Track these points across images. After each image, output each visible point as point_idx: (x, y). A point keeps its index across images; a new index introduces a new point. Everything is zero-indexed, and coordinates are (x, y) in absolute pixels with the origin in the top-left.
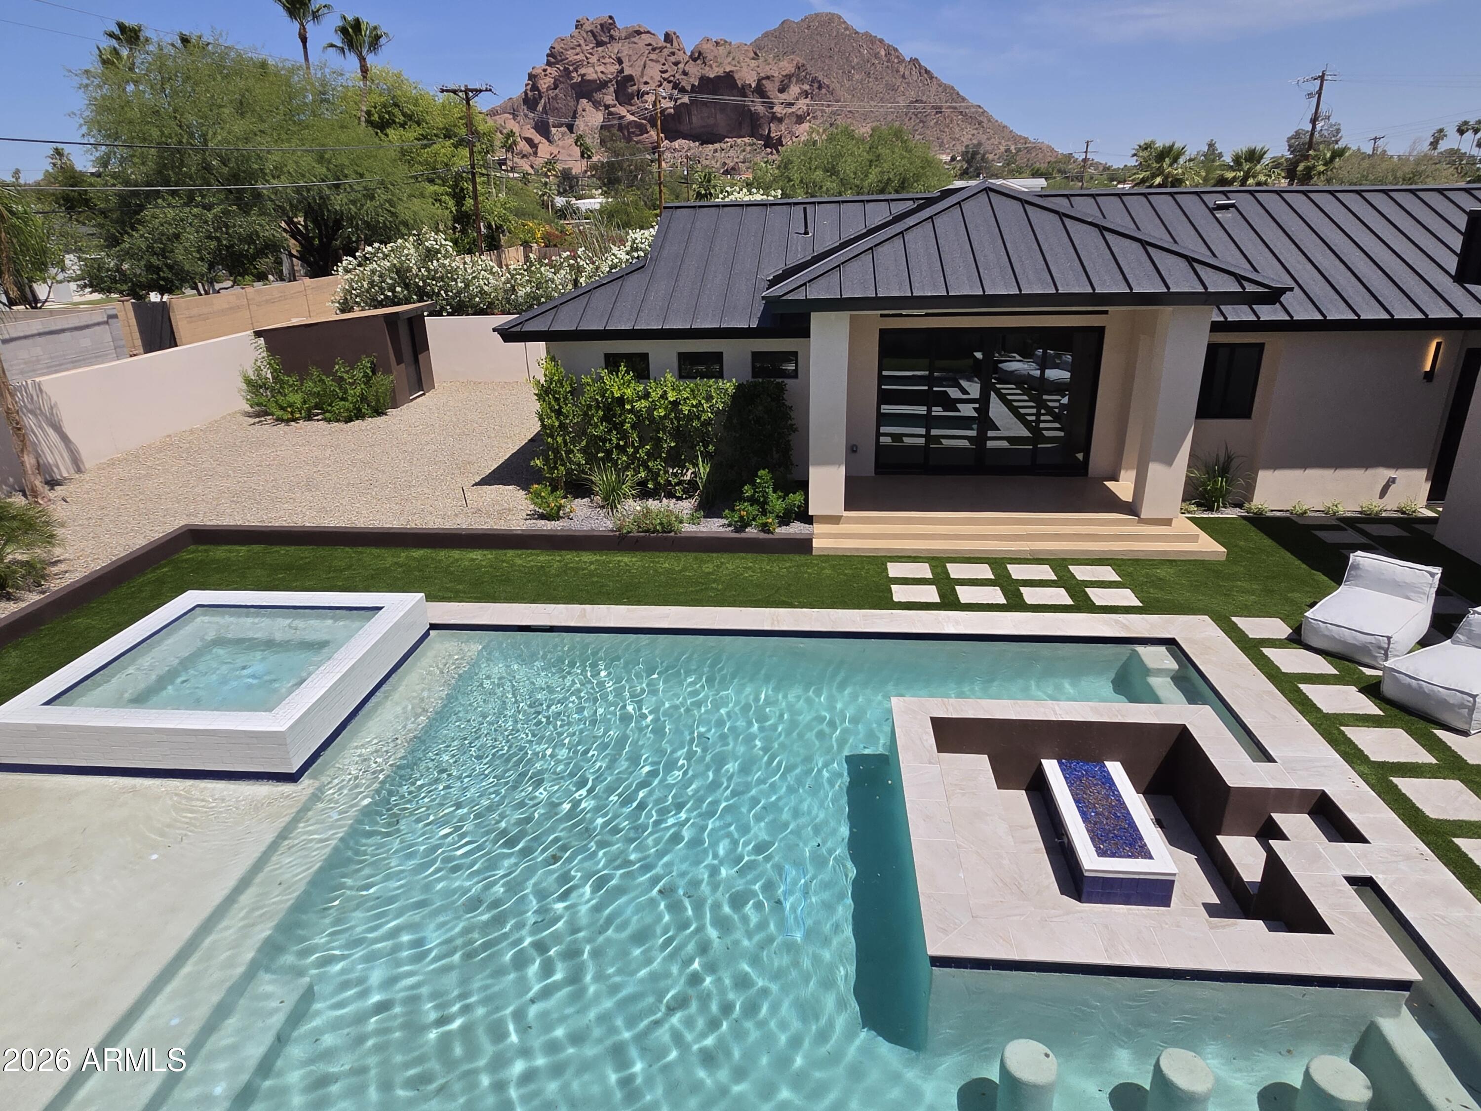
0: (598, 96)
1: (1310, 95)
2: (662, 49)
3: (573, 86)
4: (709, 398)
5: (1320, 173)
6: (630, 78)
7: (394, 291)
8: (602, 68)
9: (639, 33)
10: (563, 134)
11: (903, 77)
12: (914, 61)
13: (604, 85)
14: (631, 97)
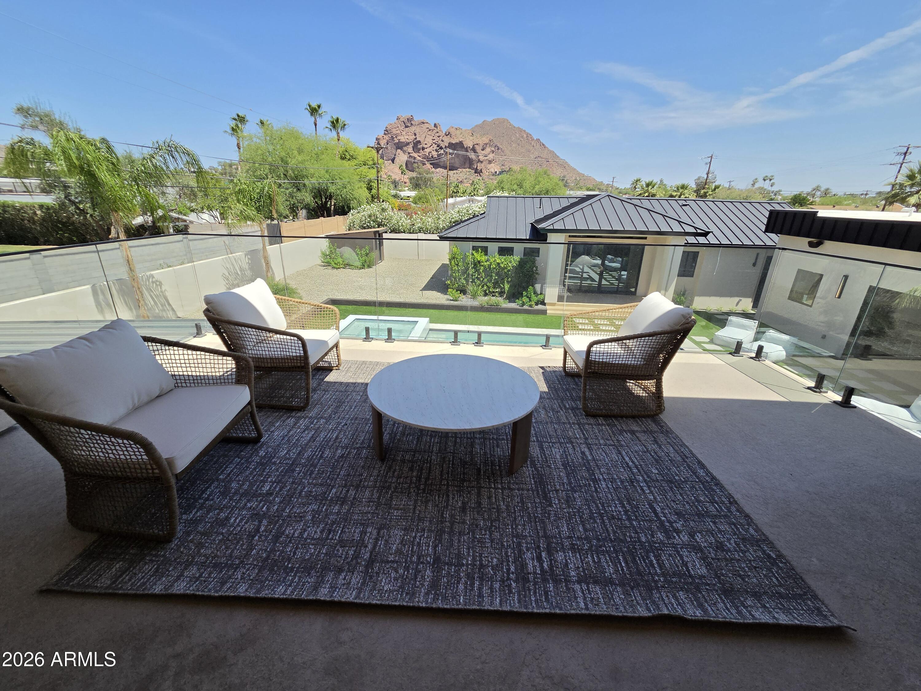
0: (405, 148)
1: (706, 164)
2: (433, 130)
3: (395, 144)
5: (710, 195)
6: (419, 142)
7: (370, 223)
8: (407, 137)
9: (423, 123)
11: (533, 146)
12: (538, 140)
13: (408, 144)
14: (419, 150)
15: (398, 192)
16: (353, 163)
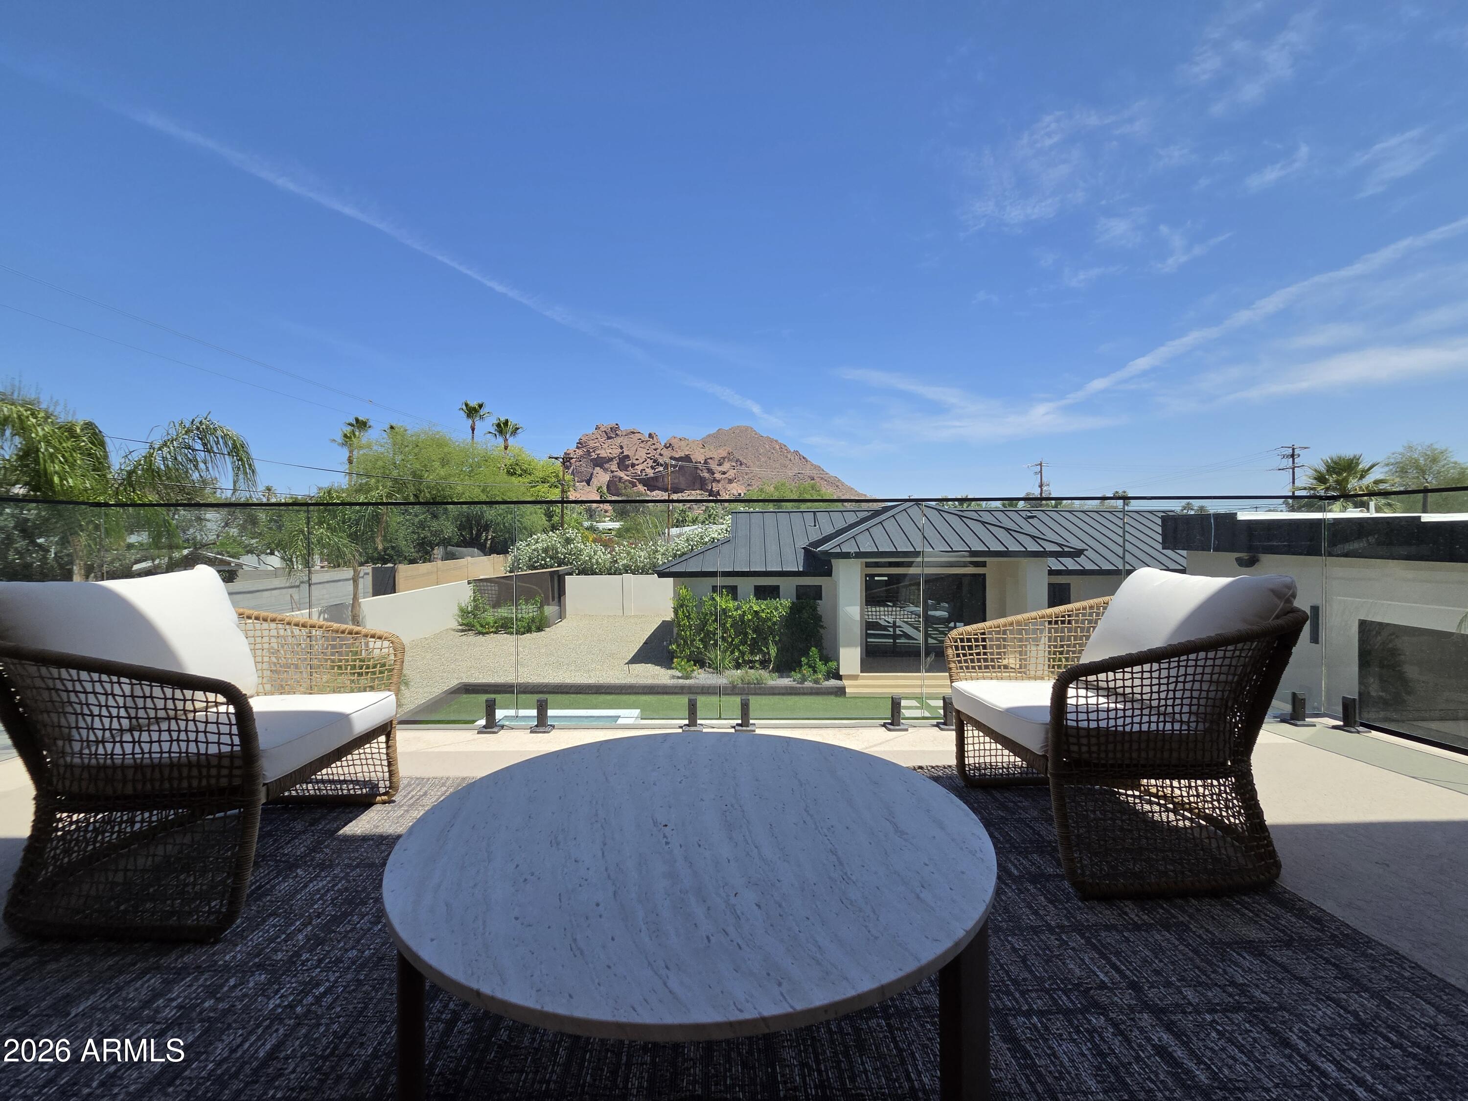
0: (607, 466)
2: (647, 441)
3: (592, 460)
4: (776, 609)
6: (627, 457)
7: (545, 561)
8: (610, 451)
9: (633, 433)
10: (584, 486)
11: (790, 460)
13: (611, 460)
14: (628, 466)
15: (595, 523)
16: (526, 479)
